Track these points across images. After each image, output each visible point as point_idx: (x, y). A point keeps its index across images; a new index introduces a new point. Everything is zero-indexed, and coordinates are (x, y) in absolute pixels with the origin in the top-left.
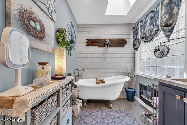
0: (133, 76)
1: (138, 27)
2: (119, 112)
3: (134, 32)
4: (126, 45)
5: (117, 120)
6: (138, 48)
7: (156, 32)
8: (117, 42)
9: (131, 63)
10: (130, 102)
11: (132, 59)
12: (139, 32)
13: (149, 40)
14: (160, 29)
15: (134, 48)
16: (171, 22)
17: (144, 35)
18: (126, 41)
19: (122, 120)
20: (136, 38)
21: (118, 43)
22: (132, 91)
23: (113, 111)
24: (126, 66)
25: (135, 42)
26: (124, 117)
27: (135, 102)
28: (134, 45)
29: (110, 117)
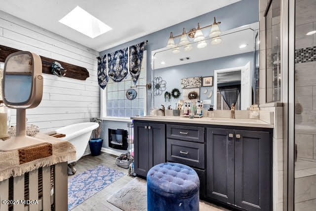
0: (100, 121)
1: (105, 59)
2: (89, 172)
3: (99, 64)
4: (88, 79)
5: (90, 180)
6: (105, 86)
7: (126, 74)
8: (74, 71)
9: (96, 105)
10: (97, 157)
11: (97, 100)
12: (107, 67)
13: (119, 80)
14: (129, 73)
15: (100, 85)
16: (136, 70)
17: (114, 73)
18: (88, 73)
19: (96, 177)
20: (103, 73)
21: (76, 73)
22: (98, 141)
23: (79, 175)
24: (89, 109)
25: (101, 77)
26: (97, 174)
27: (103, 155)
28: (100, 81)
29: (78, 183)
